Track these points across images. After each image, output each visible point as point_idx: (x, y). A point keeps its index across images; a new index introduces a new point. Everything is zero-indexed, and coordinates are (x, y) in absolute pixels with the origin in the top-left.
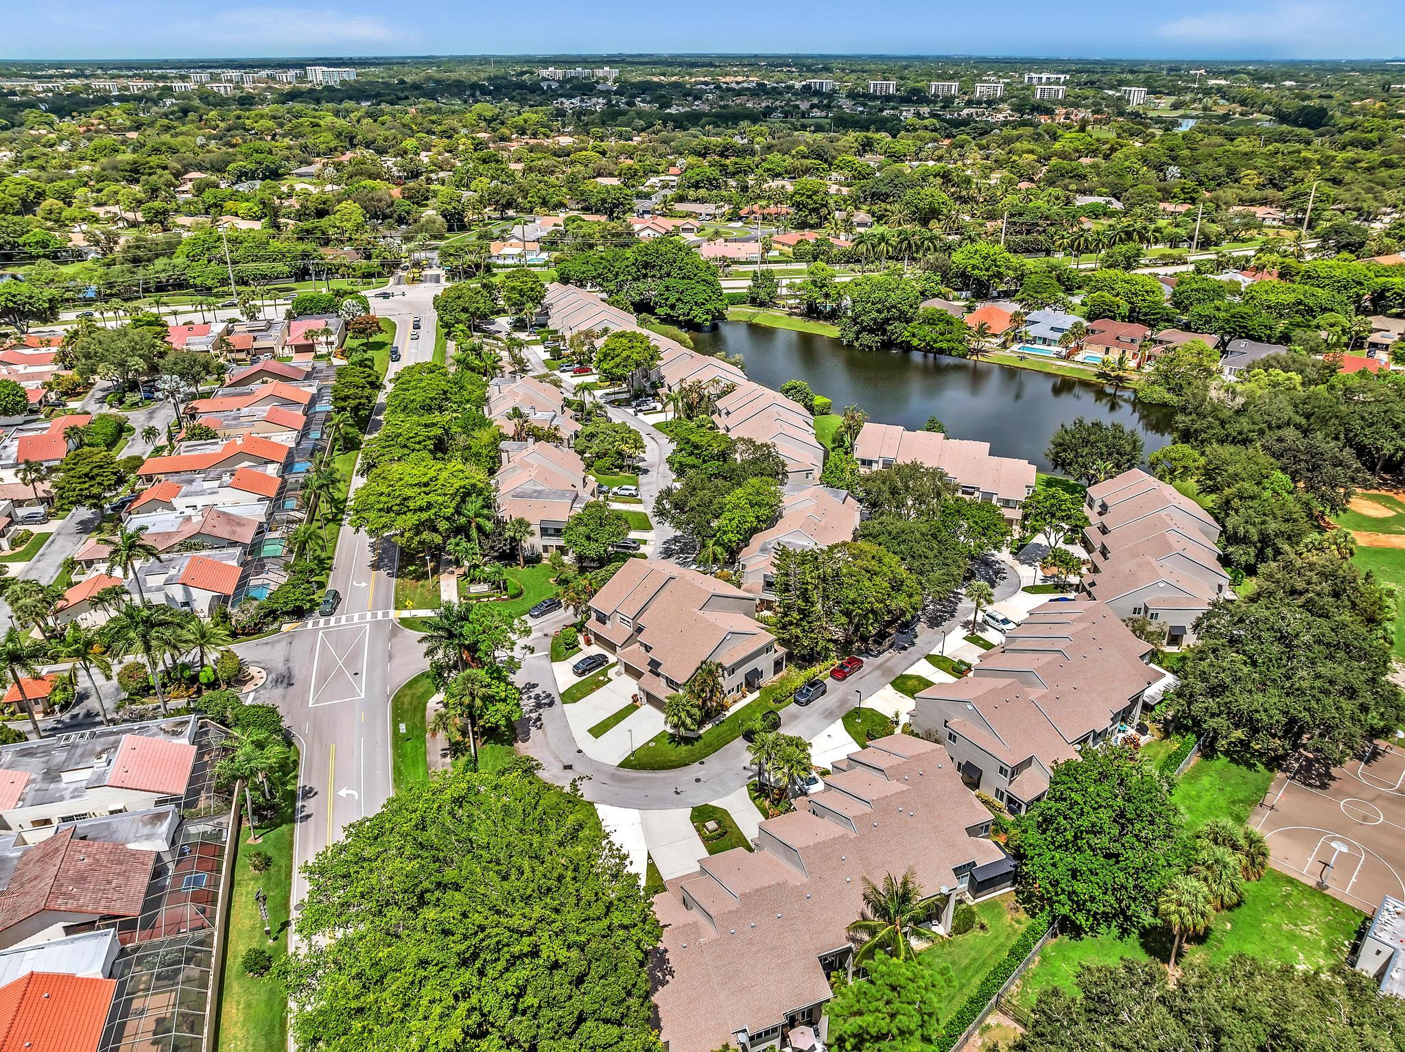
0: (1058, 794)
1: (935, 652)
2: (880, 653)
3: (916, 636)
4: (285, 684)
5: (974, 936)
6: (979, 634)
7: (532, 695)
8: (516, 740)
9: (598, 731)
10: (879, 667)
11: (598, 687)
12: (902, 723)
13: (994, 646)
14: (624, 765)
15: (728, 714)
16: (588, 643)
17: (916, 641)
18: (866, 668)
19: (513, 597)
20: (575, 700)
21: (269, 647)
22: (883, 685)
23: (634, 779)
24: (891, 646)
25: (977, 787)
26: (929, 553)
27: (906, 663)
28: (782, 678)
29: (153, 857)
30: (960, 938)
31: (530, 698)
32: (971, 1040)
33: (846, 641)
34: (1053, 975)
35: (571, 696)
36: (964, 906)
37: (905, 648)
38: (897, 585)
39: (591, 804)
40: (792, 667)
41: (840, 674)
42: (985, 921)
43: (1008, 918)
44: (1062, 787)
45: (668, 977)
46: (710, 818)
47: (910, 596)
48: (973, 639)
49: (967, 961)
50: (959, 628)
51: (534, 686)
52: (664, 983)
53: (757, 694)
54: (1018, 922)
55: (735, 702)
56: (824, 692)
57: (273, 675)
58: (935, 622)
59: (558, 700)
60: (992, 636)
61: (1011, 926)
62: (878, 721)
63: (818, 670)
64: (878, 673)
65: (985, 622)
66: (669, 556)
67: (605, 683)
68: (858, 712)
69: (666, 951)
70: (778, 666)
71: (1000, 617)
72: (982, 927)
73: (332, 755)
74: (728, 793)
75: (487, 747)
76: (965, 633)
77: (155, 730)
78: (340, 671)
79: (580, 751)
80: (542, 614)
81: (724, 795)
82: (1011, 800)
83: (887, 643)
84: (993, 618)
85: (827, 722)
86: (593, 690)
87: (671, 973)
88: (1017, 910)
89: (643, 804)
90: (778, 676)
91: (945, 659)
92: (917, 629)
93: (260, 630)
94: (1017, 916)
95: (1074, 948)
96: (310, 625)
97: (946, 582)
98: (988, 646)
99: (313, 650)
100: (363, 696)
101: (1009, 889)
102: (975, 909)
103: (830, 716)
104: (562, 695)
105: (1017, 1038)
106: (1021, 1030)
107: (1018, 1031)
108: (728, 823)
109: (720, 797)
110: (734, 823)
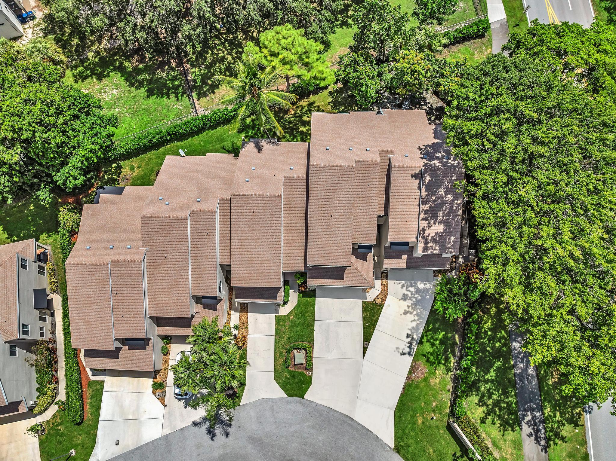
105: (203, 100)
106: (196, 102)
107: (198, 102)
108: (281, 362)
109: (272, 399)
110: (275, 358)
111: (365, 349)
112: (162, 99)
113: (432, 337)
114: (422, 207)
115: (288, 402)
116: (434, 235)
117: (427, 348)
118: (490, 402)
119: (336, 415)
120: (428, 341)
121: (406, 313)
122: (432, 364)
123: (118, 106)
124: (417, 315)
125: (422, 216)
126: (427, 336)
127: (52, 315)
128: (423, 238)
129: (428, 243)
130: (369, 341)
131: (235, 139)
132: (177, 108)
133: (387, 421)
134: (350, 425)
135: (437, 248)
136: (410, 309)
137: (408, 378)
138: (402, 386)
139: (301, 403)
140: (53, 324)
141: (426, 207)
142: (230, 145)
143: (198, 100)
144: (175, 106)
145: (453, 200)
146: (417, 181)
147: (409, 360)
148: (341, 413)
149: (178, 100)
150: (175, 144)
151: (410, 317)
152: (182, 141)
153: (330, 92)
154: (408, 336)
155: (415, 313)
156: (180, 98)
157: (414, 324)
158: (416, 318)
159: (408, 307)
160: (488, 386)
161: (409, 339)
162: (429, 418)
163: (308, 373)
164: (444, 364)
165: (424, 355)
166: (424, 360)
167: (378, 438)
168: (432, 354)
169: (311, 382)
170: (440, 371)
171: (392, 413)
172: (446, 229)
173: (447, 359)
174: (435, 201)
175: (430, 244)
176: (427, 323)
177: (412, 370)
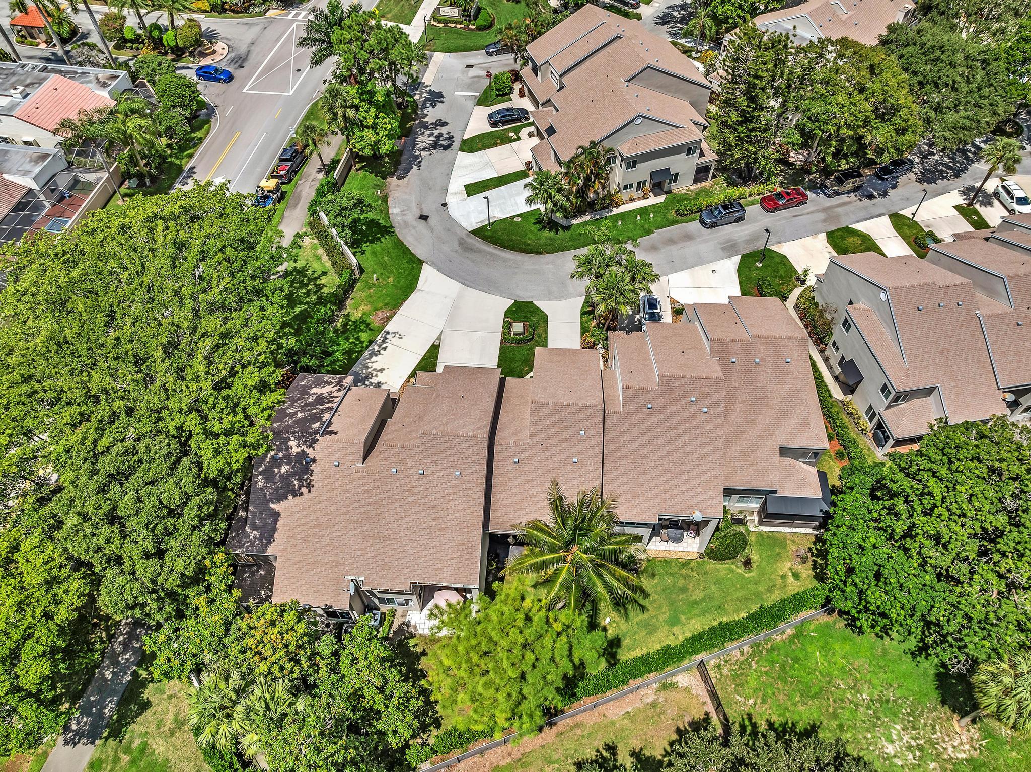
0: (914, 468)
1: (907, 213)
2: (838, 194)
3: (894, 187)
4: (237, 65)
5: (731, 569)
6: (977, 206)
7: (436, 133)
8: (392, 174)
9: (472, 189)
10: (825, 210)
11: (502, 143)
12: (808, 284)
13: (988, 227)
14: (477, 233)
15: (616, 211)
16: (522, 95)
17: (891, 192)
18: (808, 207)
19: (480, 28)
20: (471, 151)
21: (246, 27)
22: (815, 233)
23: (479, 251)
24: (855, 190)
25: (852, 392)
26: (963, 87)
27: (863, 214)
28: (702, 190)
29: (24, 192)
30: (711, 564)
31: (431, 135)
32: (642, 692)
33: (802, 168)
34: (796, 660)
35: (472, 145)
36: (741, 529)
37: (871, 197)
38: (886, 112)
39: (421, 262)
40: (721, 179)
41: (770, 204)
42: (755, 557)
43: (785, 566)
44: (925, 464)
45: (304, 490)
46: (525, 319)
47: (901, 132)
48: (965, 211)
49: (701, 595)
50: (955, 193)
51: (444, 124)
52: (296, 493)
53: (661, 199)
54: (796, 576)
55: (632, 200)
56: (740, 219)
57: (232, 55)
58: (929, 176)
59: (456, 145)
60: (994, 215)
61: (784, 577)
62: (782, 272)
63: (751, 192)
64: (822, 216)
65: (996, 194)
66: (664, 23)
67: (511, 141)
68: (765, 254)
69: (314, 461)
70: (702, 172)
71: (1019, 194)
72: (747, 563)
73: (232, 142)
74: (561, 298)
75: (361, 173)
76: (960, 200)
77: (92, 77)
78: (288, 65)
79: (445, 205)
80: (498, 53)
81: (556, 299)
82: (880, 426)
83: (850, 184)
84: (1008, 192)
85: (721, 252)
86: (496, 145)
87: (310, 486)
88: (804, 560)
89: (468, 280)
90: (698, 186)
91: (913, 224)
92: (901, 179)
93: (246, 10)
94: (800, 568)
95: (845, 639)
96: (290, 17)
97: (963, 128)
98: (980, 224)
99: (277, 40)
100: (291, 92)
101: (809, 531)
102: (752, 538)
103: (729, 249)
104: (464, 142)
105: (698, 715)
106: (710, 708)
107: (706, 708)
108: (540, 330)
109: (550, 299)
110: (546, 333)
111: (439, 338)
112: (783, 720)
113: (356, 345)
117: (364, 336)
118: (310, 287)
119: (481, 288)
120: (362, 342)
121: (382, 370)
122: (364, 322)
123: (868, 708)
124: (368, 368)
126: (362, 347)
127: (836, 378)
130: (433, 345)
131: (624, 626)
132: (747, 697)
136: (375, 373)
137: (395, 313)
138: (403, 307)
139: (518, 297)
140: (830, 368)
142: (631, 614)
143: (707, 714)
144: (751, 701)
147: (389, 327)
148: (475, 289)
149: (750, 717)
150: (732, 619)
151: (377, 366)
152: (720, 623)
153: (438, 726)
154: (385, 349)
155: (370, 370)
156: (747, 722)
157: (374, 359)
158: (370, 365)
159: (376, 376)
160: (307, 300)
161: (384, 345)
162: (381, 280)
164: (350, 320)
165: (370, 329)
166: (371, 326)
167: (438, 270)
168: (362, 330)
170: (356, 315)
171: (419, 287)
173: (345, 325)
176: (357, 358)
177: (389, 319)
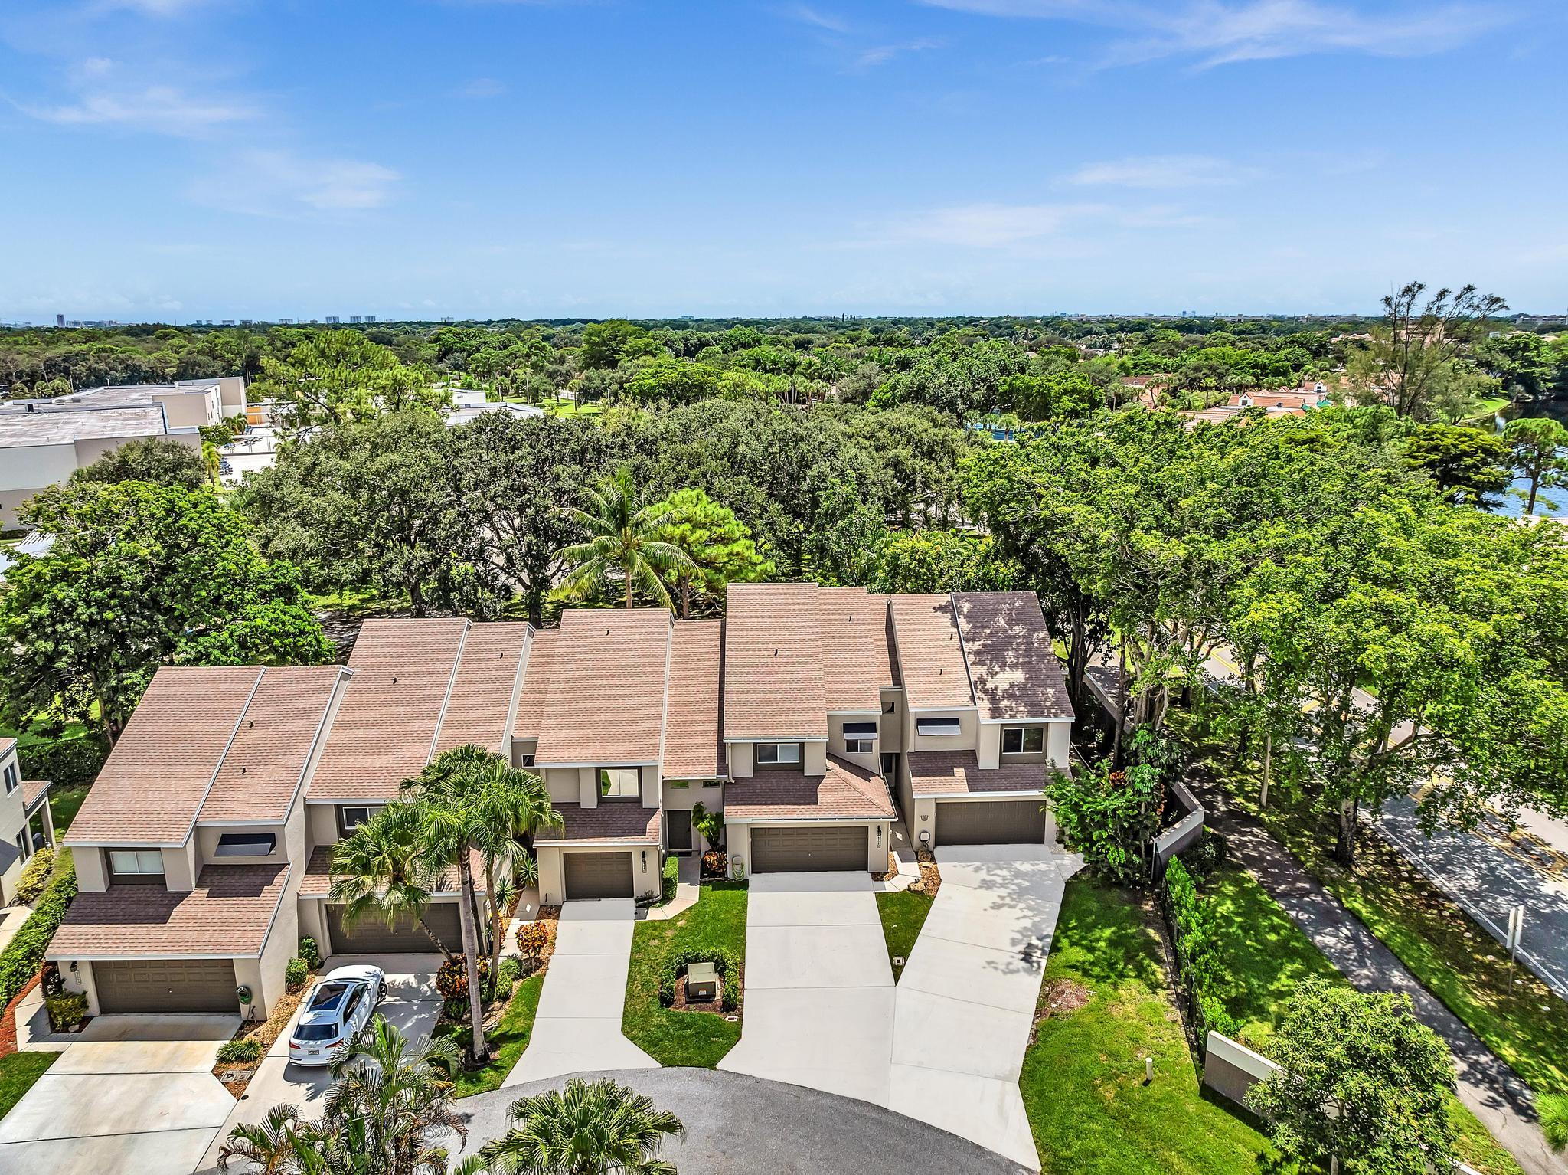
108: (645, 997)
109: (610, 1073)
110: (629, 991)
111: (897, 969)
113: (1084, 938)
114: (967, 646)
115: (662, 1077)
116: (1007, 687)
117: (1077, 955)
119: (828, 1101)
120: (1075, 944)
121: (997, 907)
122: (1102, 979)
124: (1029, 908)
125: (971, 658)
126: (1067, 937)
128: (986, 692)
129: (999, 701)
130: (906, 955)
133: (1001, 1108)
134: (878, 1122)
135: (1022, 709)
136: (1008, 901)
137: (1039, 1013)
138: (1026, 1032)
139: (705, 1079)
141: (977, 645)
145: (1030, 634)
146: (948, 616)
147: (1031, 980)
148: (842, 1098)
151: (1011, 913)
154: (1015, 942)
155: (1022, 906)
157: (1026, 923)
158: (1029, 914)
159: (1002, 898)
161: (1020, 947)
162: (1135, 1083)
163: (731, 1018)
164: (1138, 978)
165: (1073, 968)
166: (1075, 974)
167: (979, 1147)
168: (1094, 964)
169: (739, 1035)
170: (1131, 989)
171: (1013, 1087)
172: (1031, 677)
173: (1142, 969)
174: (990, 635)
175: (1003, 704)
176: (1063, 919)
177: (1047, 997)
